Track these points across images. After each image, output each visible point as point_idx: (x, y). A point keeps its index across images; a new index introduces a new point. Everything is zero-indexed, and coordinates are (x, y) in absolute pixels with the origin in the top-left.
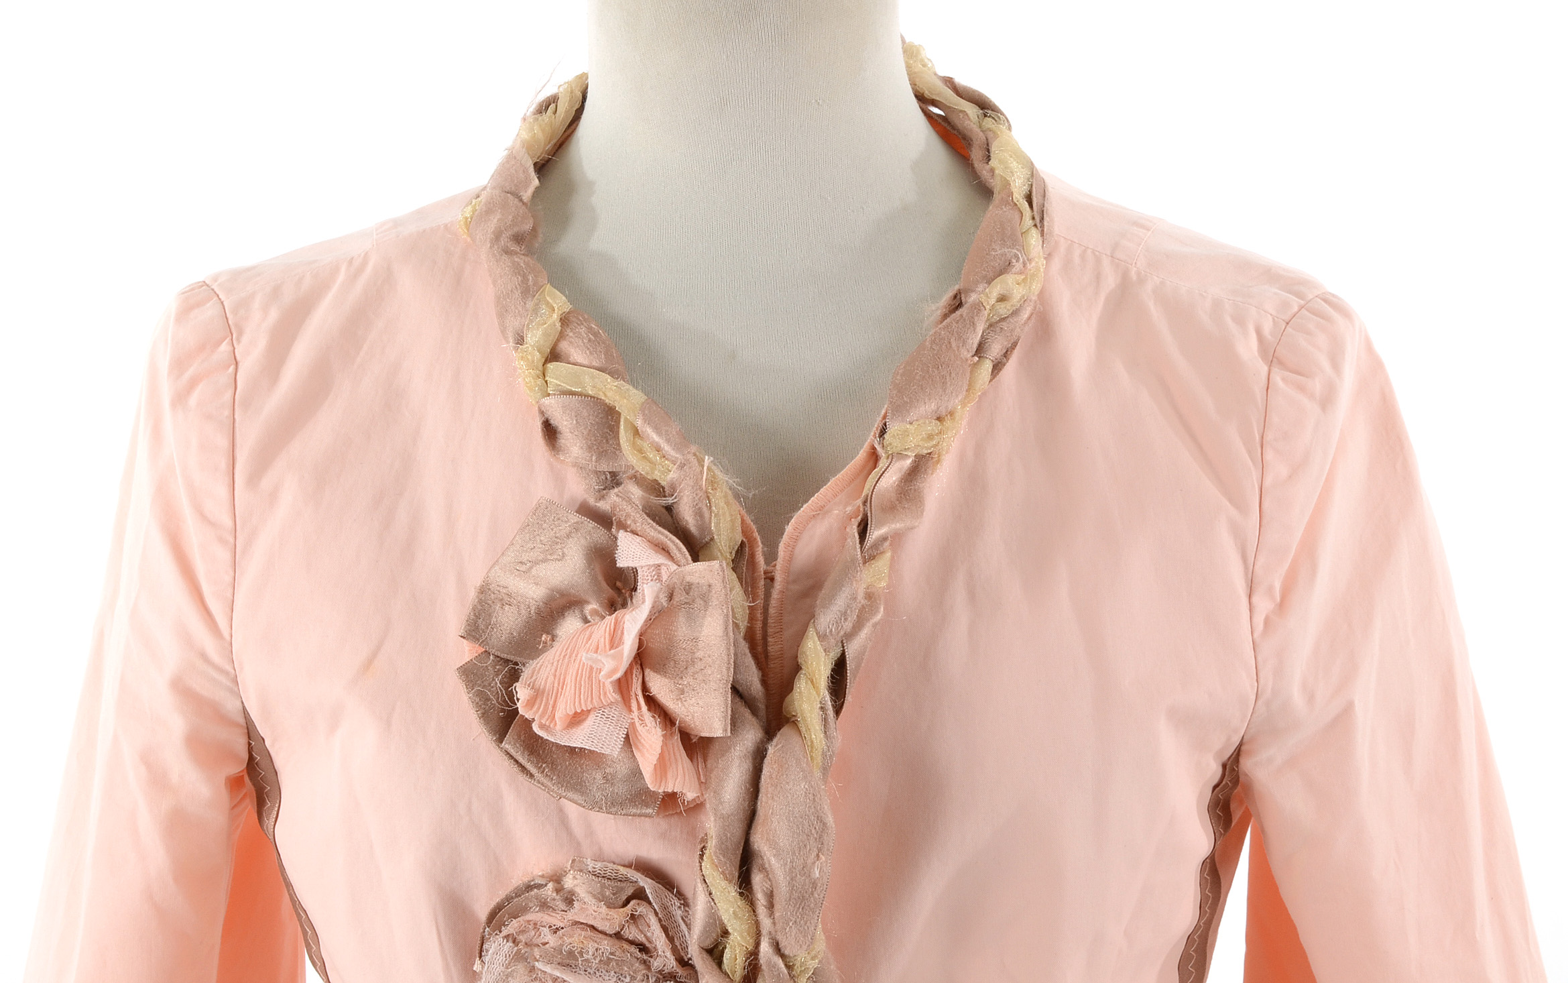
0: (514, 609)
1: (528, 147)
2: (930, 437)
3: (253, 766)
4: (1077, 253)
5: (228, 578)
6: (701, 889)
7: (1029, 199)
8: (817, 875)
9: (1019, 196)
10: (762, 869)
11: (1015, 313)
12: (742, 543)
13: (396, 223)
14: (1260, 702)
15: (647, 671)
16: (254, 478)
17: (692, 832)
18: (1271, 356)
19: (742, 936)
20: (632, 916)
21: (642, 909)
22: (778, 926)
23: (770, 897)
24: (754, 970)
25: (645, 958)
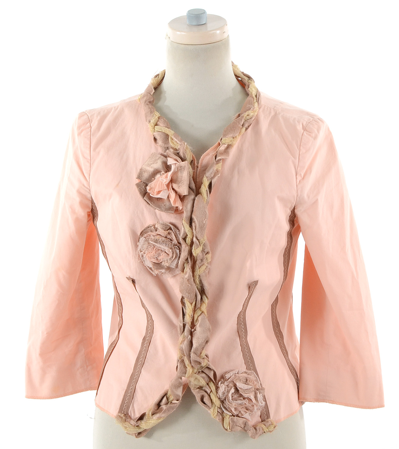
0: (147, 173)
1: (153, 84)
2: (231, 141)
3: (92, 210)
4: (266, 107)
5: (89, 169)
6: (182, 226)
7: (256, 96)
8: (204, 222)
9: (254, 96)
10: (194, 222)
11: (251, 118)
12: (192, 160)
13: (124, 100)
14: (298, 197)
15: (173, 183)
16: (95, 149)
17: (181, 217)
18: (304, 129)
19: (190, 236)
20: (169, 233)
21: (171, 231)
22: (197, 233)
23: (195, 227)
24: (192, 243)
25: (171, 241)
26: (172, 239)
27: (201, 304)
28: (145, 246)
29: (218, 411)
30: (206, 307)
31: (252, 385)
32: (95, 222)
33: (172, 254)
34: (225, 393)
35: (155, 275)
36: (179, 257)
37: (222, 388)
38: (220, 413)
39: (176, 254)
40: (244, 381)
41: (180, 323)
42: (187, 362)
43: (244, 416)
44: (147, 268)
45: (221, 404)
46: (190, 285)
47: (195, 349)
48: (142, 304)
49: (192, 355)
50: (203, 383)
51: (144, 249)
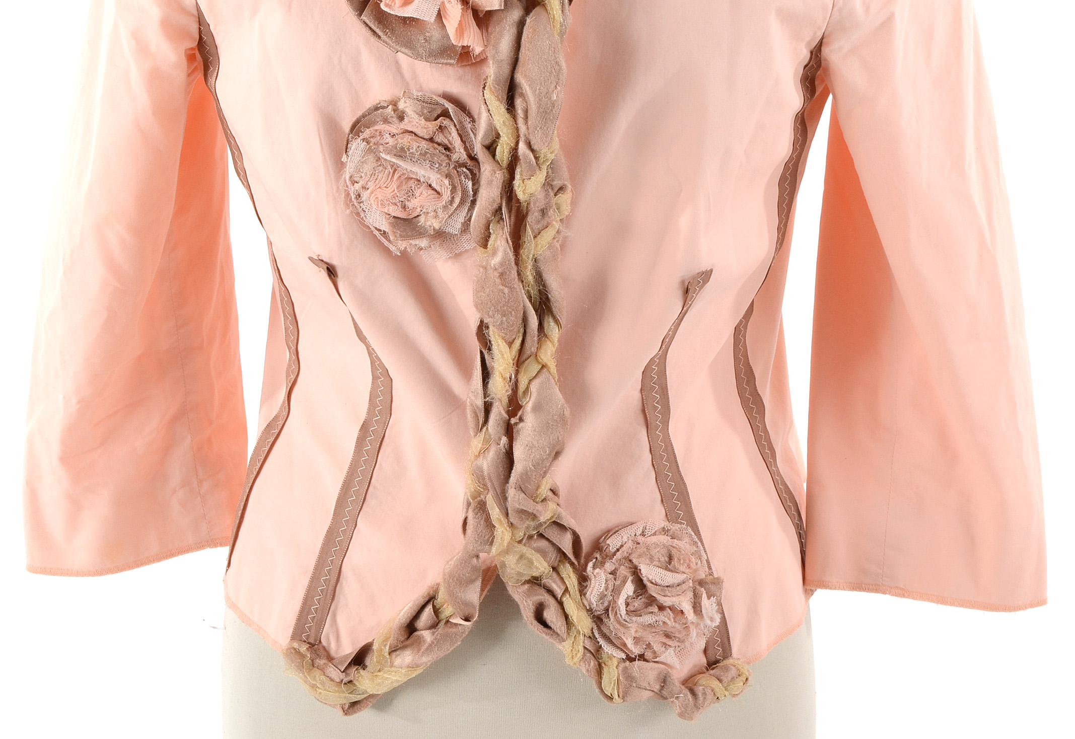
3: (201, 44)
6: (483, 108)
8: (555, 98)
10: (522, 95)
14: (835, 10)
17: (478, 77)
19: (508, 138)
20: (440, 127)
21: (446, 122)
22: (530, 130)
23: (526, 112)
24: (514, 160)
25: (448, 153)
26: (450, 146)
27: (539, 341)
28: (367, 168)
29: (585, 648)
30: (554, 350)
31: (687, 571)
32: (211, 80)
33: (449, 193)
34: (606, 595)
35: (399, 254)
36: (474, 202)
37: (599, 579)
38: (590, 651)
39: (464, 191)
40: (662, 559)
41: (473, 398)
42: (495, 512)
43: (662, 657)
44: (372, 231)
45: (595, 628)
46: (506, 290)
47: (521, 477)
48: (356, 332)
49: (511, 492)
50: (541, 567)
51: (363, 175)
